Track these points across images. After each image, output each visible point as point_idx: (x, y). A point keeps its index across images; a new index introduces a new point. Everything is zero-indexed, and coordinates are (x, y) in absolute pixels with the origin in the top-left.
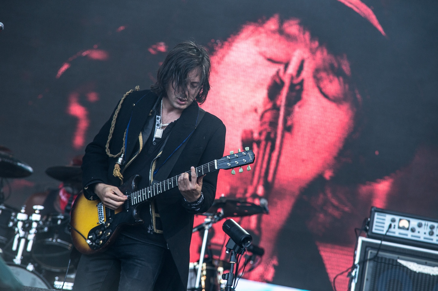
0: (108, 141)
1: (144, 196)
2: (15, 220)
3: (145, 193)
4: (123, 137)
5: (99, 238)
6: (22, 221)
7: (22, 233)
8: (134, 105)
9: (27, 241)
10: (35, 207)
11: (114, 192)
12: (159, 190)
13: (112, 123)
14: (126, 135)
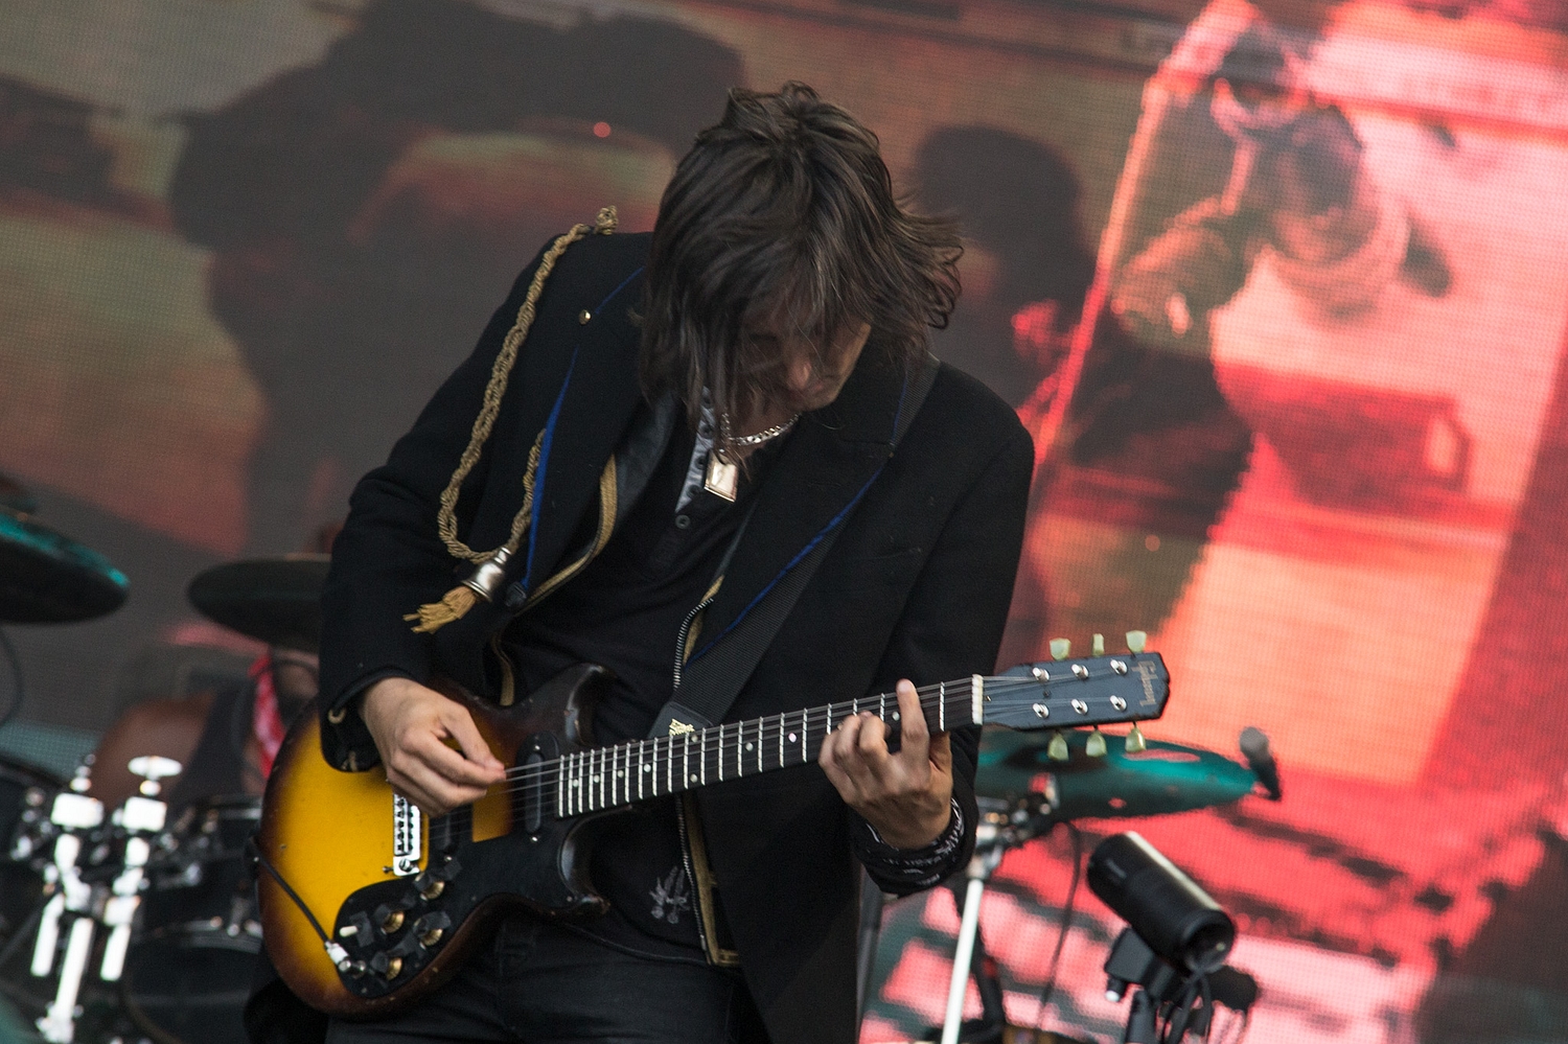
0: (459, 475)
1: (621, 781)
2: (45, 828)
3: (624, 770)
4: (524, 471)
5: (385, 944)
6: (78, 832)
7: (77, 893)
8: (588, 316)
9: (102, 933)
10: (138, 766)
11: (446, 730)
12: (694, 769)
13: (489, 392)
14: (536, 459)
